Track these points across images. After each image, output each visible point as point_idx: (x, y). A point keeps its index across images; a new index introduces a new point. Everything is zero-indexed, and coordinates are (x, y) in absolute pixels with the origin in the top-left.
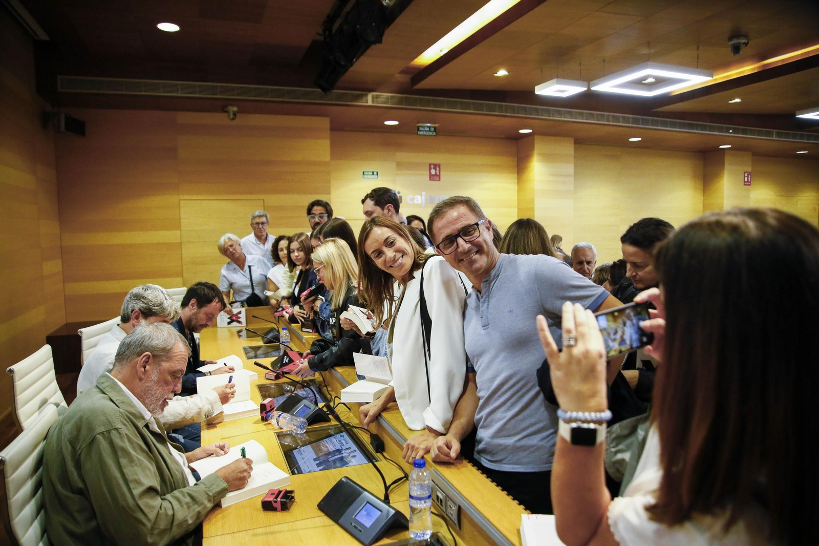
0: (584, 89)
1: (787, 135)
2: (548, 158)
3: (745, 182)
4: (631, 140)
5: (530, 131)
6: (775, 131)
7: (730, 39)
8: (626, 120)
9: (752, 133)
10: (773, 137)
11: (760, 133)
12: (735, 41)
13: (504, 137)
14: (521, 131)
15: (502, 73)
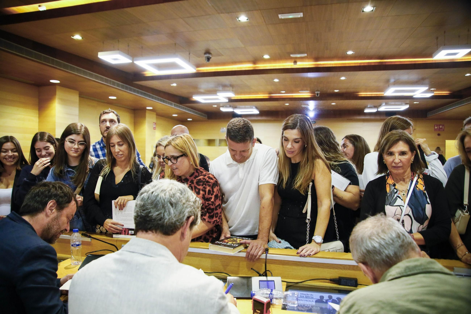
0: (131, 61)
1: (177, 106)
2: (64, 101)
3: (154, 127)
4: (110, 98)
5: (58, 82)
6: (173, 103)
7: (205, 53)
8: (118, 85)
9: (166, 102)
10: (172, 106)
11: (169, 103)
12: (207, 55)
13: (33, 82)
14: (52, 81)
15: (77, 37)
